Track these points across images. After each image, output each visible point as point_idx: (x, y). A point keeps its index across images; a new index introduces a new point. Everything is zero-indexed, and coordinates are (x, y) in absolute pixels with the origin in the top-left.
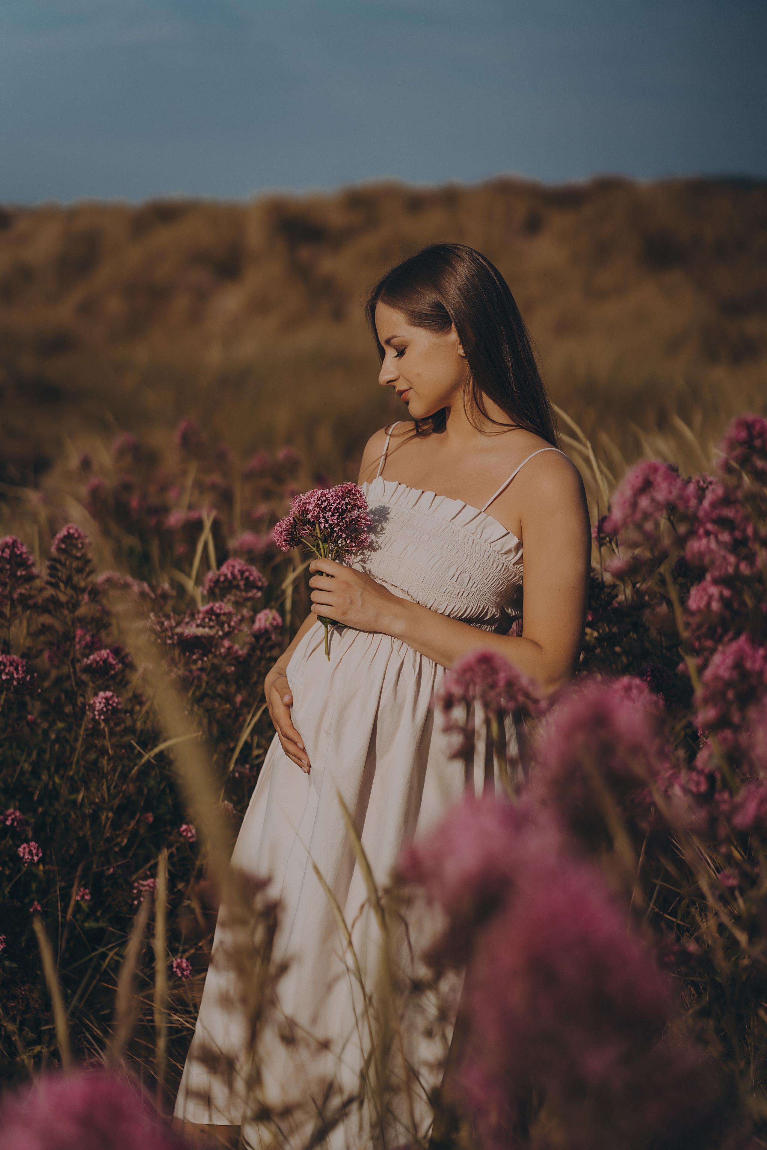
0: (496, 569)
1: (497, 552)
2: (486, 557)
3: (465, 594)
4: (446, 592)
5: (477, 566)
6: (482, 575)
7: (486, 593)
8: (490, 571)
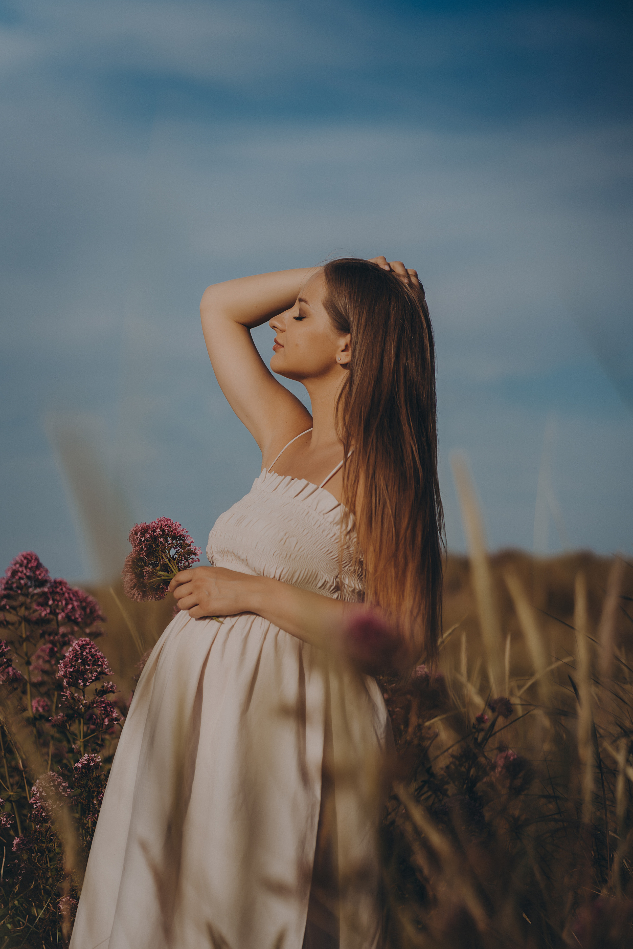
0: (326, 536)
1: (330, 523)
2: (316, 526)
3: (293, 556)
4: (275, 554)
5: (306, 532)
6: (310, 540)
7: (314, 558)
8: (320, 537)
